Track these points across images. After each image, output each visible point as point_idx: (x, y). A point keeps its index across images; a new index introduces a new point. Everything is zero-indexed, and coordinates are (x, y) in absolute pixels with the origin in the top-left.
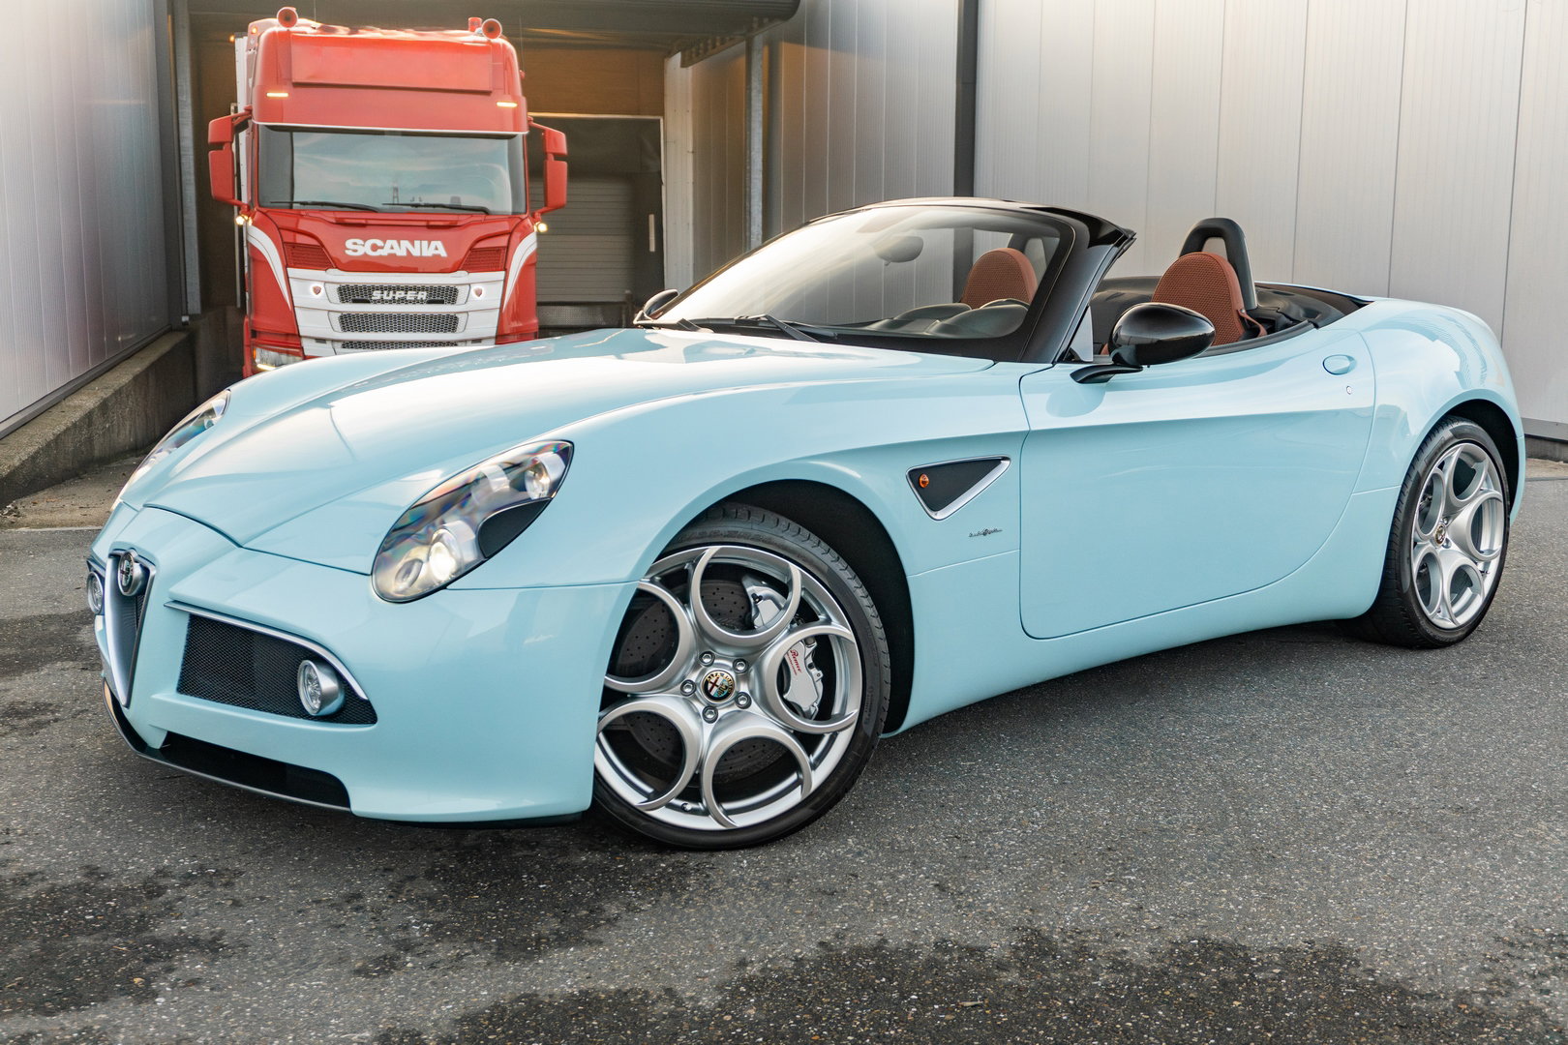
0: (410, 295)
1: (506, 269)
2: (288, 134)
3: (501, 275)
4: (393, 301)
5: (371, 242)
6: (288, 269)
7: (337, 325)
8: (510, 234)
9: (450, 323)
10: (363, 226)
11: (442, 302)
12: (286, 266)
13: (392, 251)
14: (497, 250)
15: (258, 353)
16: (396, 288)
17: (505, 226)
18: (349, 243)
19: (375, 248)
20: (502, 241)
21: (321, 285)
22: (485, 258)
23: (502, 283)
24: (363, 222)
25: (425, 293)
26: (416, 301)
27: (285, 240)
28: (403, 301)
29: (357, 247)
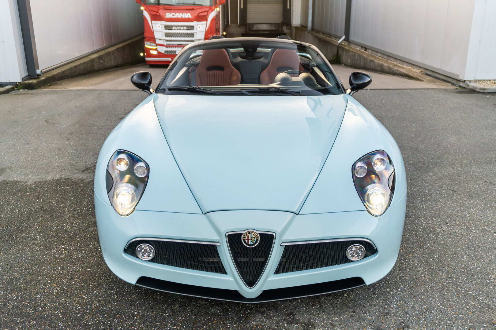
0: (182, 28)
1: (206, 21)
3: (205, 22)
4: (178, 29)
5: (172, 14)
6: (152, 21)
7: (164, 36)
8: (208, 11)
9: (192, 35)
10: (170, 10)
11: (190, 30)
12: (152, 20)
13: (177, 16)
14: (204, 16)
15: (146, 43)
16: (178, 26)
17: (207, 9)
18: (167, 14)
19: (173, 15)
20: (205, 14)
21: (160, 25)
22: (201, 18)
23: (205, 25)
24: (170, 8)
25: (186, 27)
26: (183, 29)
27: (151, 14)
28: (180, 29)
29: (169, 15)
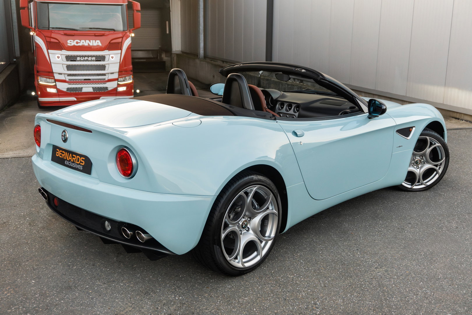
0: (90, 59)
1: (121, 49)
2: (47, 4)
3: (120, 51)
4: (84, 60)
5: (76, 41)
6: (49, 50)
7: (66, 69)
8: (122, 38)
9: (103, 67)
11: (100, 61)
12: (48, 49)
13: (83, 44)
14: (118, 43)
15: (39, 78)
16: (85, 56)
17: (120, 35)
18: (69, 41)
19: (77, 43)
20: (120, 40)
21: (60, 56)
22: (114, 46)
23: (120, 54)
24: (73, 34)
25: (95, 58)
26: (91, 61)
27: (47, 41)
28: (87, 60)
29: (71, 42)
